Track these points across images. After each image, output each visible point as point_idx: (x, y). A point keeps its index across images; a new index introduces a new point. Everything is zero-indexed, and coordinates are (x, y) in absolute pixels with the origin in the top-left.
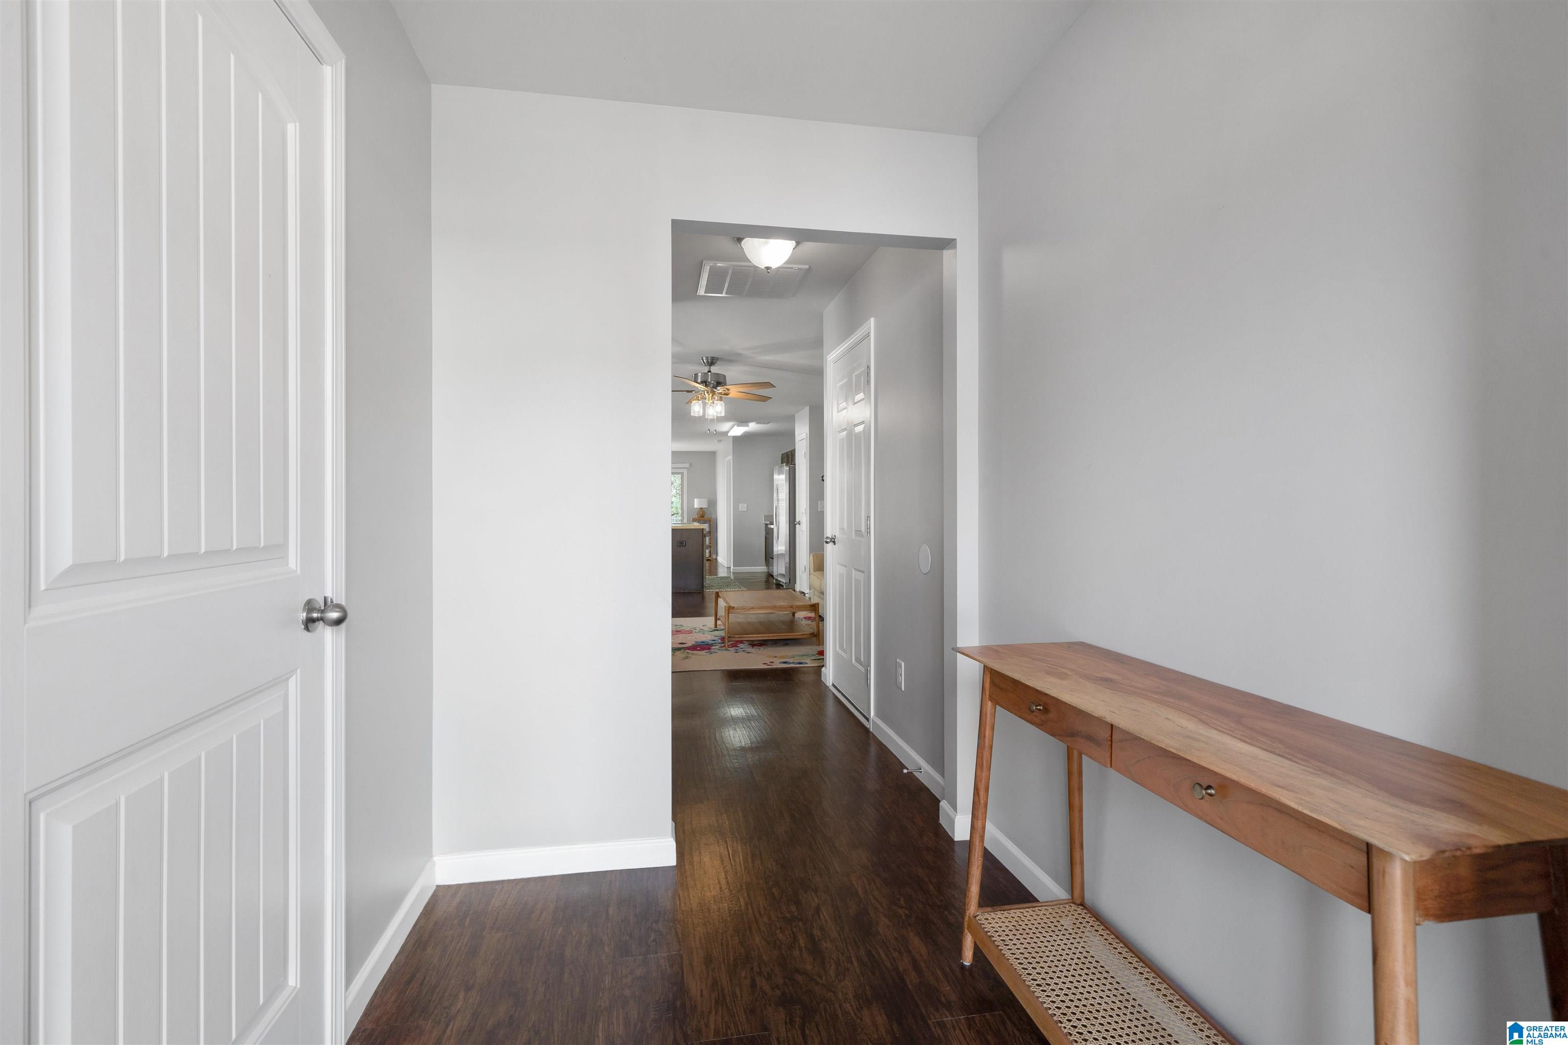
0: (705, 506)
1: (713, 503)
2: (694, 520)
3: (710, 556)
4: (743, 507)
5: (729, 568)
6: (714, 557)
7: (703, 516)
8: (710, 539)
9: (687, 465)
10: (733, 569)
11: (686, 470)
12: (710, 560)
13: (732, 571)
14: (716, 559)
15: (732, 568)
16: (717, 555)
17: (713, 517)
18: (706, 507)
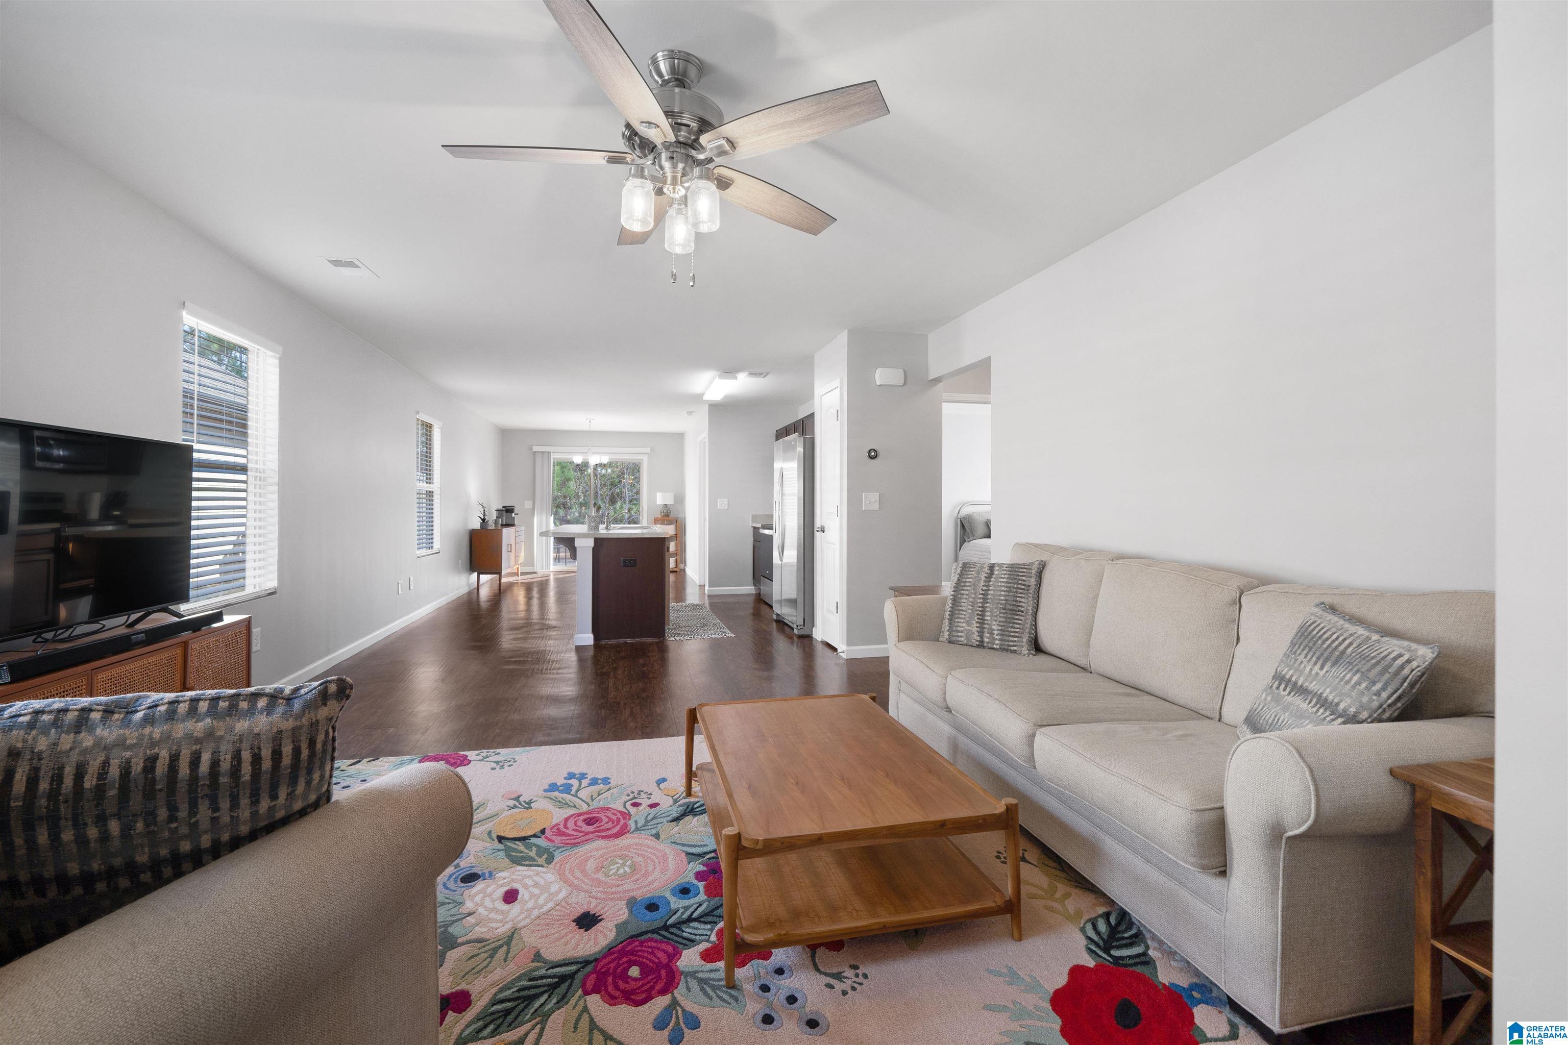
0: (670, 502)
1: (680, 499)
2: (656, 521)
3: (677, 567)
4: (722, 503)
5: (702, 586)
6: (682, 566)
7: (667, 515)
8: (677, 545)
9: (648, 450)
10: (708, 590)
11: (647, 456)
12: (676, 571)
13: (706, 592)
14: (684, 570)
15: (707, 588)
16: (685, 565)
17: (680, 516)
18: (672, 503)
